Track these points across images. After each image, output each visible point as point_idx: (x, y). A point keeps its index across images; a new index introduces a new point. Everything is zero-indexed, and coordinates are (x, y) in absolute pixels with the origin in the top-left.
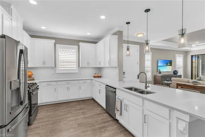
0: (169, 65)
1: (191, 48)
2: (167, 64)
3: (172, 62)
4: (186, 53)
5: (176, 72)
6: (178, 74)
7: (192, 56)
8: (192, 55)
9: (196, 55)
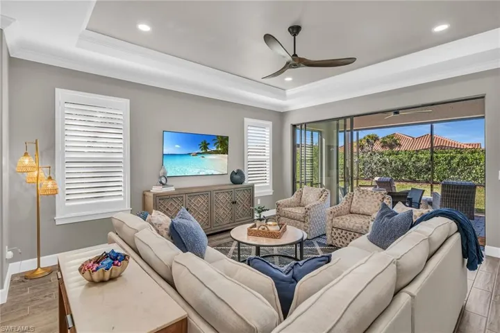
0: (216, 152)
1: (285, 102)
3: (227, 142)
4: (279, 117)
5: (237, 177)
6: (245, 183)
7: (294, 126)
8: (294, 123)
9: (301, 125)
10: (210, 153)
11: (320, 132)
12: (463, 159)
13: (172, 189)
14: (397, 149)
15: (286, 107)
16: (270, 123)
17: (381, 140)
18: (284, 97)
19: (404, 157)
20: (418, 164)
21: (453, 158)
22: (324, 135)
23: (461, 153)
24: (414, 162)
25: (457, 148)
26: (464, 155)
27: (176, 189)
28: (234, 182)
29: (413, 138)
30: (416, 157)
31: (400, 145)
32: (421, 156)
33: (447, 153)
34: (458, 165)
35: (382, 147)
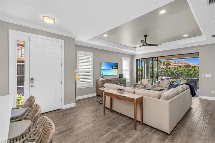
0: (115, 69)
1: (135, 52)
2: (112, 67)
3: (117, 65)
4: (132, 56)
6: (123, 78)
7: (137, 60)
9: (140, 59)
10: (113, 69)
11: (144, 61)
12: (195, 70)
13: (105, 79)
14: (169, 66)
15: (135, 53)
16: (129, 59)
17: (163, 63)
18: (135, 51)
19: (173, 70)
20: (178, 72)
21: (191, 70)
22: (145, 62)
23: (194, 68)
24: (176, 72)
25: (193, 66)
26: (195, 69)
27: (106, 79)
28: (120, 77)
29: (176, 62)
30: (177, 70)
31: (170, 65)
32: (179, 69)
33: (189, 68)
34: (193, 72)
35: (164, 65)
